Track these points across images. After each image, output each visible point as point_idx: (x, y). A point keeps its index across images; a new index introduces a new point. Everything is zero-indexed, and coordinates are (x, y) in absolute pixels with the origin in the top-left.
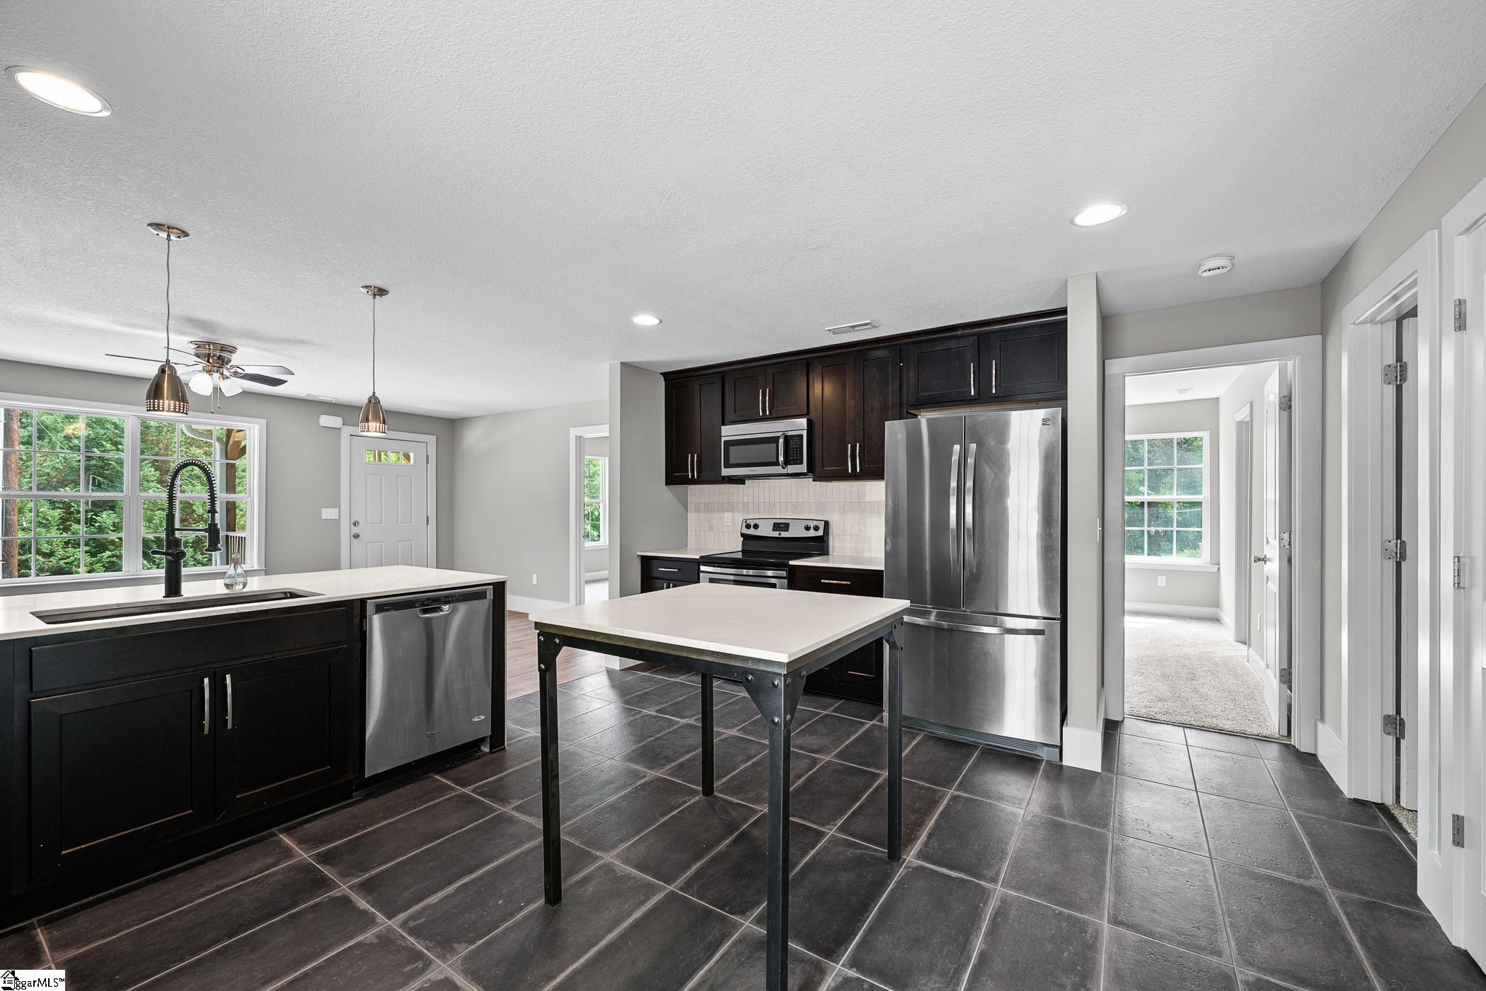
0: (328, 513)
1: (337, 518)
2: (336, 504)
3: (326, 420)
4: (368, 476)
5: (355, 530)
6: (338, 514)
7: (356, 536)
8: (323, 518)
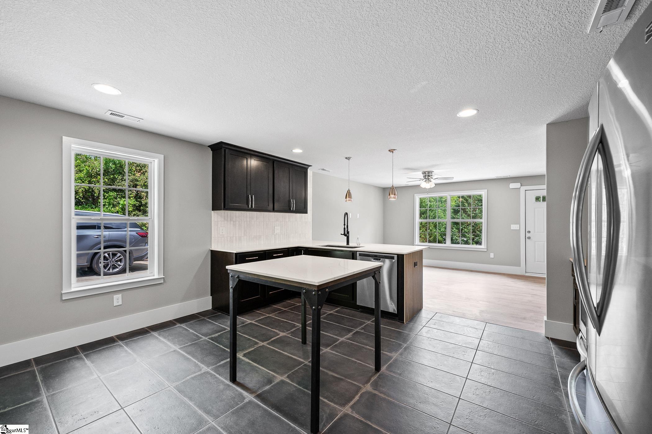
0: (514, 227)
1: (519, 229)
2: (518, 223)
3: (513, 185)
4: (535, 209)
5: (528, 235)
6: (519, 227)
7: (529, 238)
8: (512, 229)
